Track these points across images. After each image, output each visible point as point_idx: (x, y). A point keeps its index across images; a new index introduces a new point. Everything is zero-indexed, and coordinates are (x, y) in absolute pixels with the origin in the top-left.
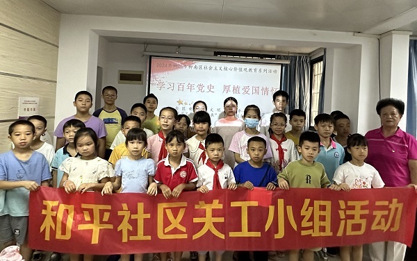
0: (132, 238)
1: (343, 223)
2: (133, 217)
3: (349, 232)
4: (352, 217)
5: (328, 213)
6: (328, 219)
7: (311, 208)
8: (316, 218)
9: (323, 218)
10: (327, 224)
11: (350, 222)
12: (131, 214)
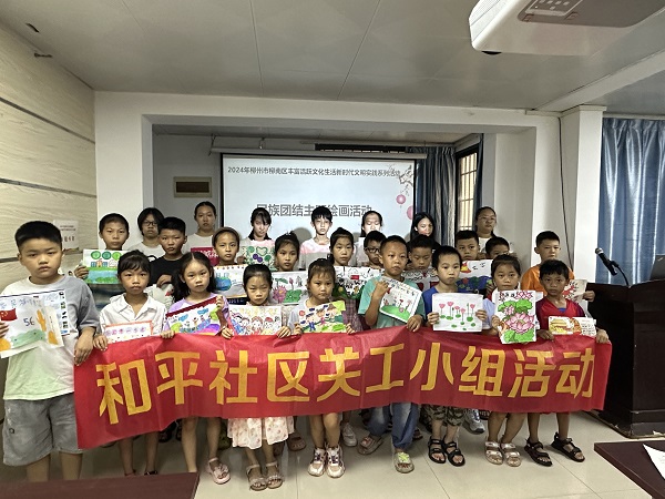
0: (229, 400)
1: (518, 379)
2: (232, 371)
3: (525, 393)
4: (532, 373)
5: (500, 367)
6: (500, 373)
7: (477, 360)
8: (483, 372)
9: (492, 373)
10: (497, 381)
11: (528, 379)
12: (230, 366)
